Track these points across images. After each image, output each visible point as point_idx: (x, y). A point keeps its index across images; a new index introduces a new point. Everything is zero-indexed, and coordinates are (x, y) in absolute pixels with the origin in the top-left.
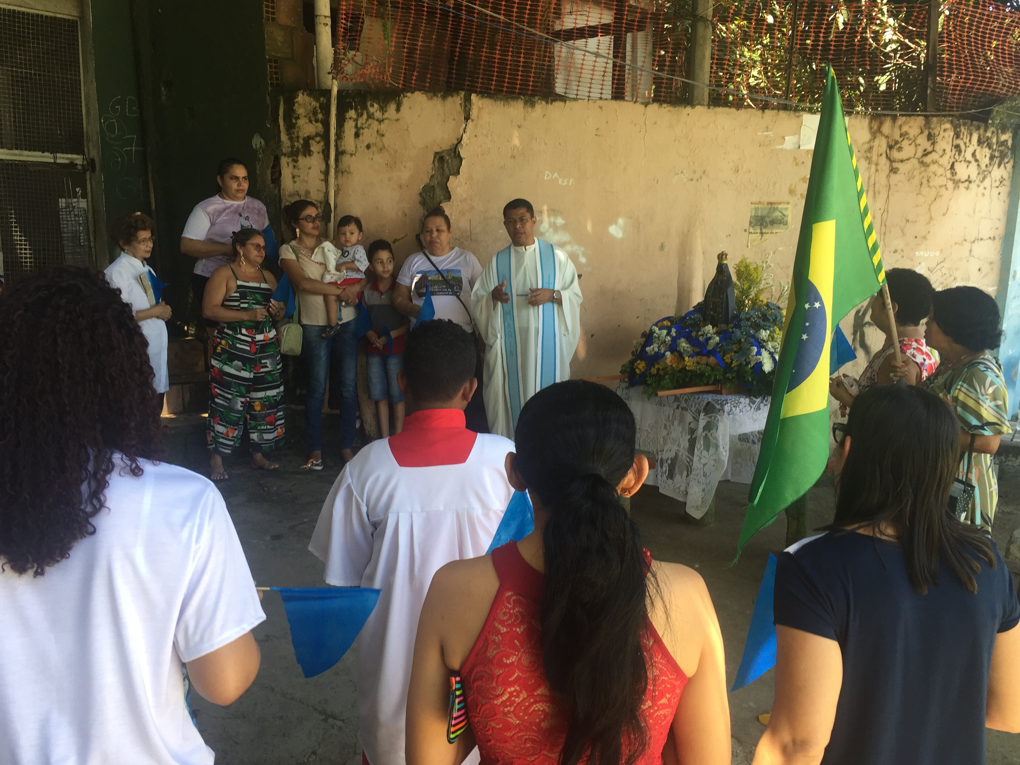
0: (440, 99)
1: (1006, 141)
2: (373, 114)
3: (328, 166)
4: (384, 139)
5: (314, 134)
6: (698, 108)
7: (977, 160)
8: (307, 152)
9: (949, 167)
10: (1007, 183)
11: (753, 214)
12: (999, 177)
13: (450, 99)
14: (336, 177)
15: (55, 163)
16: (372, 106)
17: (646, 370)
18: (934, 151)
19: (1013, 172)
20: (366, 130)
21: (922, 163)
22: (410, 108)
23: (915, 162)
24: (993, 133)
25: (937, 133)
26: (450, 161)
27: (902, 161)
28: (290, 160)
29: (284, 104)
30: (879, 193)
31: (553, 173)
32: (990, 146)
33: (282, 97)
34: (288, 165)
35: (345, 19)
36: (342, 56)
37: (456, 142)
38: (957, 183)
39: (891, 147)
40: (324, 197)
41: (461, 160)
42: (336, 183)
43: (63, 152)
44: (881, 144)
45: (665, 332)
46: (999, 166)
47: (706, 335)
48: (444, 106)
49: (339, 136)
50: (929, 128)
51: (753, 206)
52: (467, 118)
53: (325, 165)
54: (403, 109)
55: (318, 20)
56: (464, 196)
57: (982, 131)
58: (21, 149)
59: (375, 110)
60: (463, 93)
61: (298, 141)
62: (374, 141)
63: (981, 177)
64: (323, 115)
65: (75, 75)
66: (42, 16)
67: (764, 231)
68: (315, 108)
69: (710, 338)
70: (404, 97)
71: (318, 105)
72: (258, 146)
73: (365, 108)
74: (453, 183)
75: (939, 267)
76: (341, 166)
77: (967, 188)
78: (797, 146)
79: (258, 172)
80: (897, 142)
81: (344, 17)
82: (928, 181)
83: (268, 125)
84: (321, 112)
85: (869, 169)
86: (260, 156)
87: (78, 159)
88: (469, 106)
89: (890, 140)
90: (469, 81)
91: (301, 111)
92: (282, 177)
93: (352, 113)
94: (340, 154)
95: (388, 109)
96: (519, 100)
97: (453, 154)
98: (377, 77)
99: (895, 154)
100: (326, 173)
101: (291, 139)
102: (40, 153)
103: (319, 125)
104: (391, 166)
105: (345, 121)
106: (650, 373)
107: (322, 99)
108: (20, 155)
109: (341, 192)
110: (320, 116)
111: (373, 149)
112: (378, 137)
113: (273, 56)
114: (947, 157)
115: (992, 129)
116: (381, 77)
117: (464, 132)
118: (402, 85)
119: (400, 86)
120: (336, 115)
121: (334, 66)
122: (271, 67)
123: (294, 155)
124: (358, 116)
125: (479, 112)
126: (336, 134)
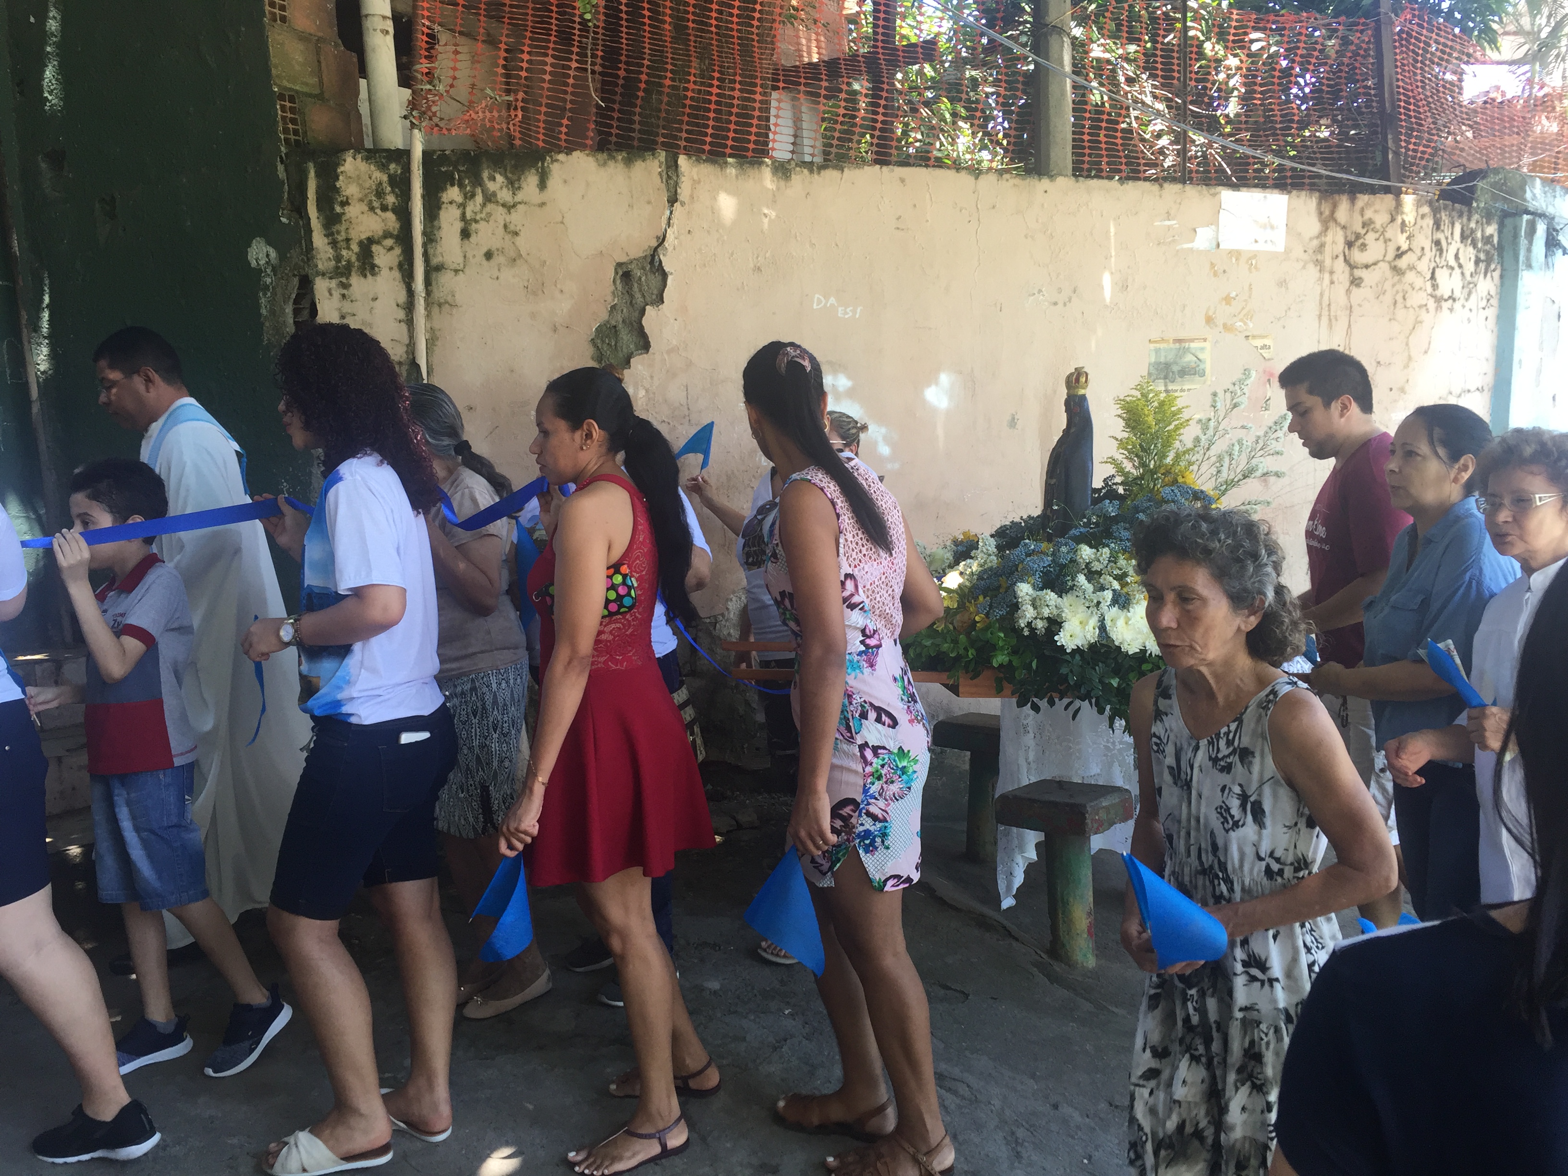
0: (621, 166)
1: (1492, 236)
2: (494, 194)
3: (411, 293)
4: (519, 241)
5: (381, 233)
6: (1060, 180)
7: (1460, 266)
8: (367, 265)
9: (1429, 276)
10: (1494, 302)
11: (1153, 360)
13: (639, 165)
14: (428, 316)
16: (494, 179)
18: (1410, 249)
20: (483, 224)
21: (1395, 269)
22: (565, 182)
23: (1384, 267)
24: (1477, 222)
25: (1412, 221)
26: (643, 279)
27: (1367, 267)
28: (333, 283)
29: (318, 175)
30: (1336, 319)
32: (1474, 244)
33: (311, 166)
34: (331, 294)
35: (428, 18)
36: (428, 87)
37: (656, 244)
38: (1439, 300)
39: (1350, 244)
40: (407, 352)
41: (664, 275)
42: (429, 326)
44: (1336, 239)
46: (1485, 275)
48: (630, 177)
49: (430, 238)
50: (1402, 213)
51: (1152, 346)
52: (673, 200)
53: (404, 293)
54: (551, 183)
55: (367, 25)
56: (675, 342)
59: (498, 185)
60: (662, 154)
61: (348, 248)
62: (499, 246)
63: (1466, 291)
64: (397, 197)
67: (1170, 388)
68: (380, 183)
70: (553, 161)
71: (385, 178)
72: (262, 262)
73: (478, 182)
74: (651, 318)
76: (439, 294)
78: (1214, 245)
79: (264, 312)
80: (1358, 236)
81: (426, 13)
82: (1404, 299)
83: (284, 220)
84: (393, 192)
85: (1321, 279)
86: (269, 280)
88: (675, 178)
89: (1349, 233)
91: (349, 189)
93: (453, 193)
94: (432, 270)
95: (524, 185)
96: (763, 167)
97: (648, 267)
98: (497, 126)
99: (1358, 256)
100: (409, 307)
101: (334, 244)
103: (390, 216)
104: (535, 290)
105: (439, 208)
107: (392, 166)
109: (439, 343)
110: (391, 199)
111: (499, 259)
112: (508, 237)
113: (286, 89)
114: (1425, 259)
115: (1476, 217)
116: (504, 126)
117: (669, 224)
118: (543, 141)
119: (541, 144)
120: (423, 196)
121: (413, 105)
122: (283, 108)
123: (342, 275)
124: (466, 198)
125: (693, 188)
126: (424, 233)
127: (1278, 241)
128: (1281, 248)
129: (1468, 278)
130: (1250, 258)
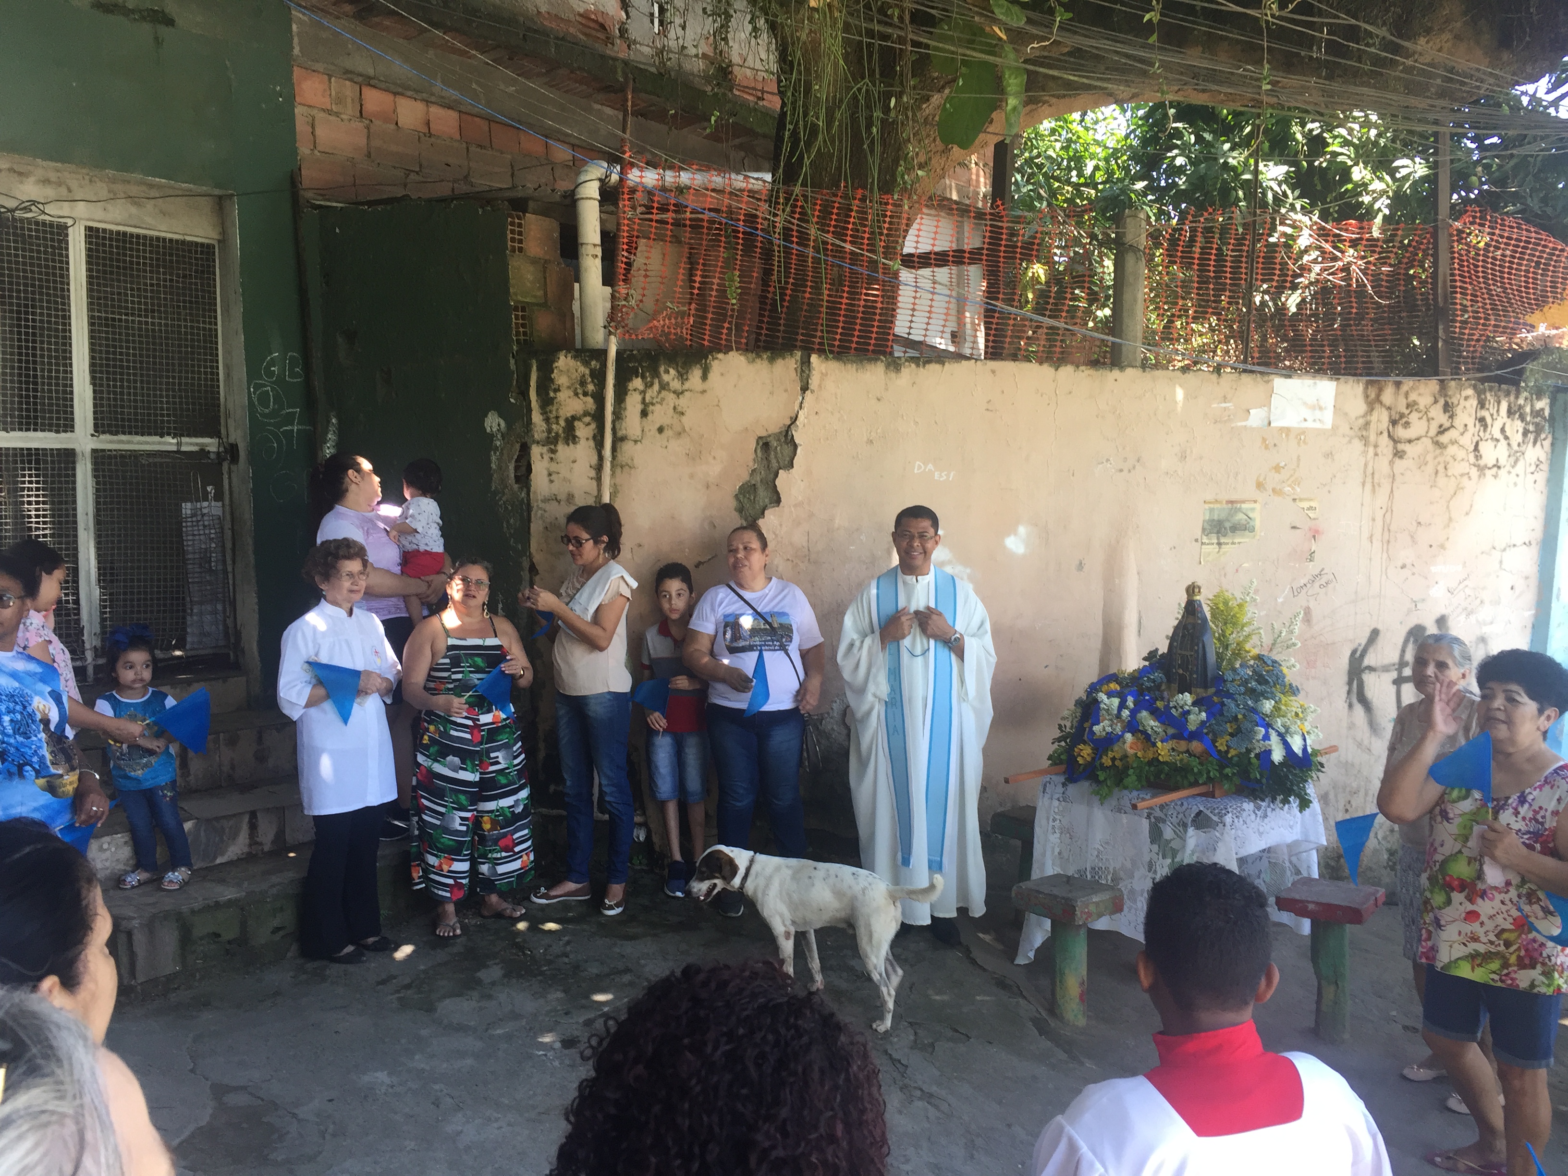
0: (766, 363)
1: (1543, 410)
2: (668, 384)
3: (601, 458)
4: (684, 419)
5: (582, 412)
6: (1129, 371)
7: (1506, 438)
8: (570, 436)
9: (1472, 448)
10: (1545, 467)
11: (1207, 518)
12: (1534, 460)
13: (780, 362)
14: (613, 474)
15: (178, 452)
16: (667, 372)
17: (1093, 759)
18: (1452, 426)
19: (1553, 451)
20: (658, 407)
21: (1437, 444)
22: (722, 375)
23: (1427, 442)
24: (1526, 399)
25: (1456, 402)
26: (779, 449)
27: (1410, 441)
28: (545, 449)
29: (538, 370)
30: (1379, 485)
31: (925, 464)
32: (1522, 418)
33: (534, 361)
34: (542, 458)
35: (627, 251)
36: (624, 303)
37: (789, 423)
38: (1482, 469)
39: (1394, 423)
41: (795, 447)
42: (612, 483)
43: (189, 436)
44: (1380, 418)
45: (1116, 701)
46: (1535, 443)
47: (1182, 707)
48: (772, 372)
49: (618, 416)
50: (1446, 396)
51: (1207, 506)
52: (805, 388)
53: (596, 457)
54: (711, 375)
55: (584, 250)
56: (800, 498)
57: (1512, 398)
58: (130, 433)
59: (671, 377)
60: (798, 354)
61: (558, 423)
62: (669, 422)
63: (1512, 459)
64: (595, 386)
65: (210, 323)
66: (164, 239)
67: (1222, 540)
68: (584, 375)
69: (1188, 712)
70: (714, 359)
71: (587, 372)
72: (494, 430)
73: (656, 374)
74: (783, 480)
75: (1462, 586)
76: (622, 458)
77: (1495, 476)
78: (1266, 423)
79: (493, 466)
80: (1402, 416)
81: (625, 247)
82: (1446, 468)
83: (512, 400)
84: (593, 381)
85: (1365, 452)
86: (498, 443)
87: (210, 444)
88: (807, 371)
89: (1393, 413)
90: (802, 334)
91: (561, 380)
92: (532, 476)
93: (637, 383)
94: (618, 440)
95: (690, 377)
96: (879, 363)
97: (783, 439)
98: (672, 331)
99: (1401, 432)
100: (599, 468)
101: (547, 420)
102: (157, 439)
103: (589, 400)
104: (694, 456)
105: (626, 394)
106: (1102, 764)
107: (593, 363)
108: (129, 442)
109: (619, 495)
110: (591, 387)
111: (668, 433)
112: (676, 416)
113: (519, 302)
114: (1468, 436)
115: (1525, 394)
116: (679, 331)
117: (801, 407)
118: (709, 341)
119: (706, 343)
120: (615, 386)
121: (611, 317)
122: (517, 318)
123: (551, 443)
124: (646, 386)
125: (822, 380)
126: (614, 413)
127: (1328, 419)
128: (1328, 425)
129: (1515, 447)
130: (1300, 434)
